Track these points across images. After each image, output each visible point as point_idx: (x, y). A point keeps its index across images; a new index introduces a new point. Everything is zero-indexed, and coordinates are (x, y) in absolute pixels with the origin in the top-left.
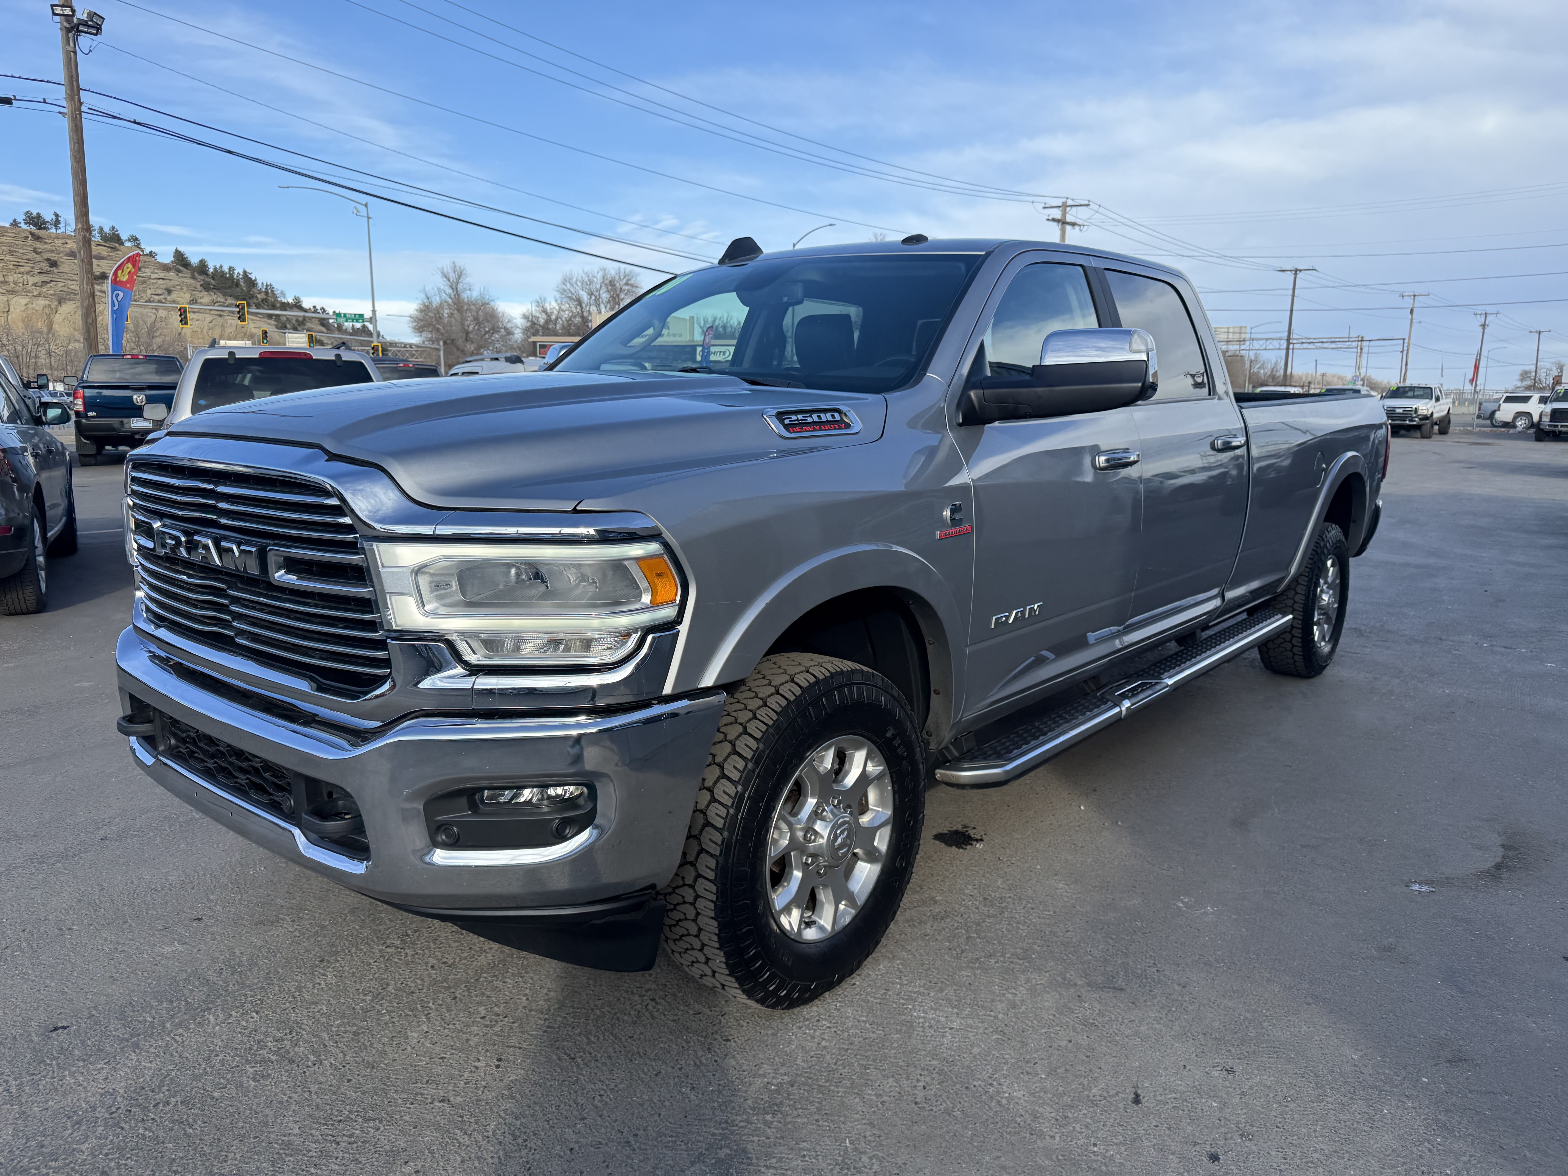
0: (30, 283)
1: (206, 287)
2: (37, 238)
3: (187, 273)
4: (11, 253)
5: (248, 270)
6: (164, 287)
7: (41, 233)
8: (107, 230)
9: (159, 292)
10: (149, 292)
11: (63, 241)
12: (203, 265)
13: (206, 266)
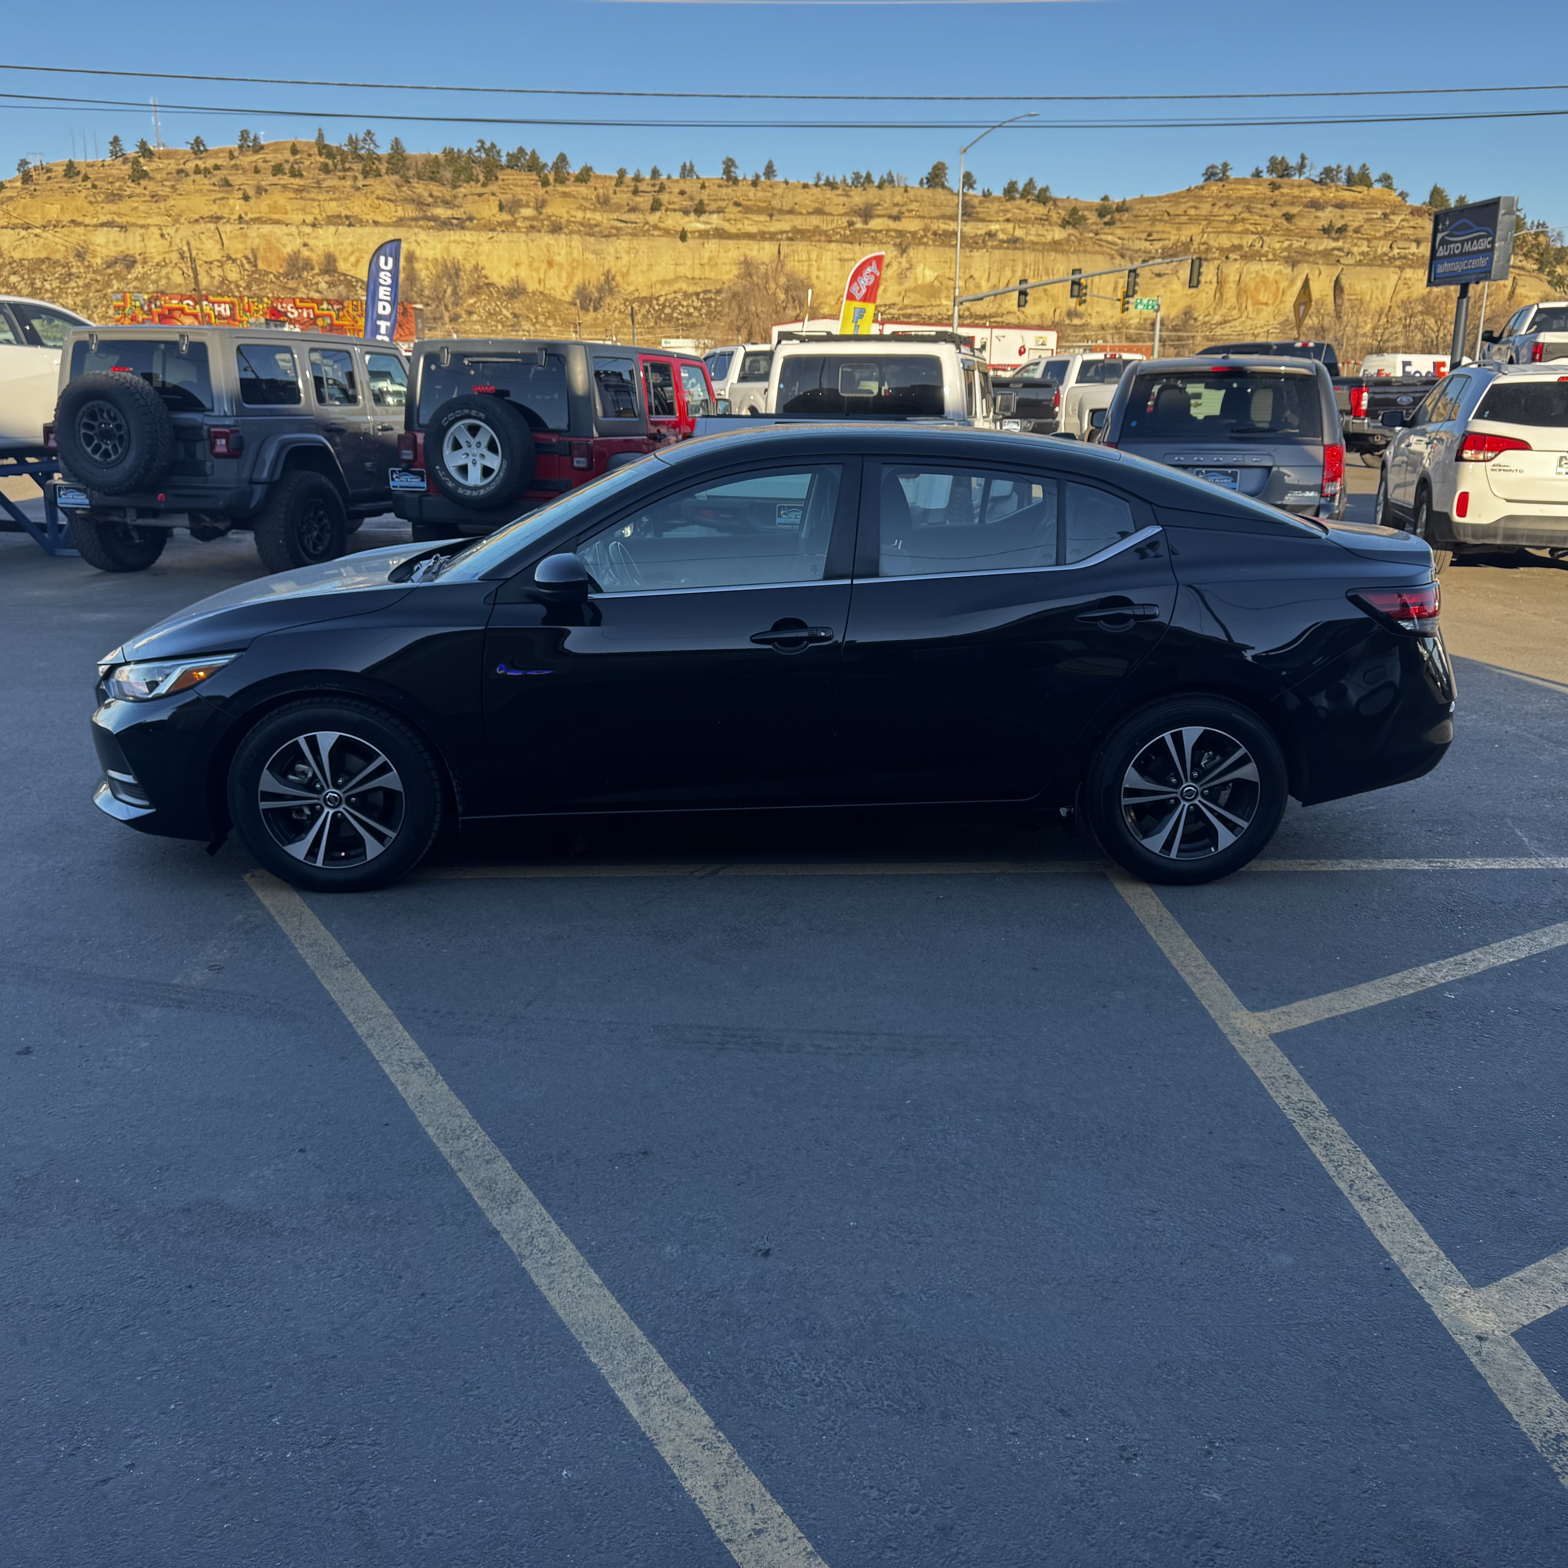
2: (1278, 189)
7: (1283, 181)
11: (1306, 189)
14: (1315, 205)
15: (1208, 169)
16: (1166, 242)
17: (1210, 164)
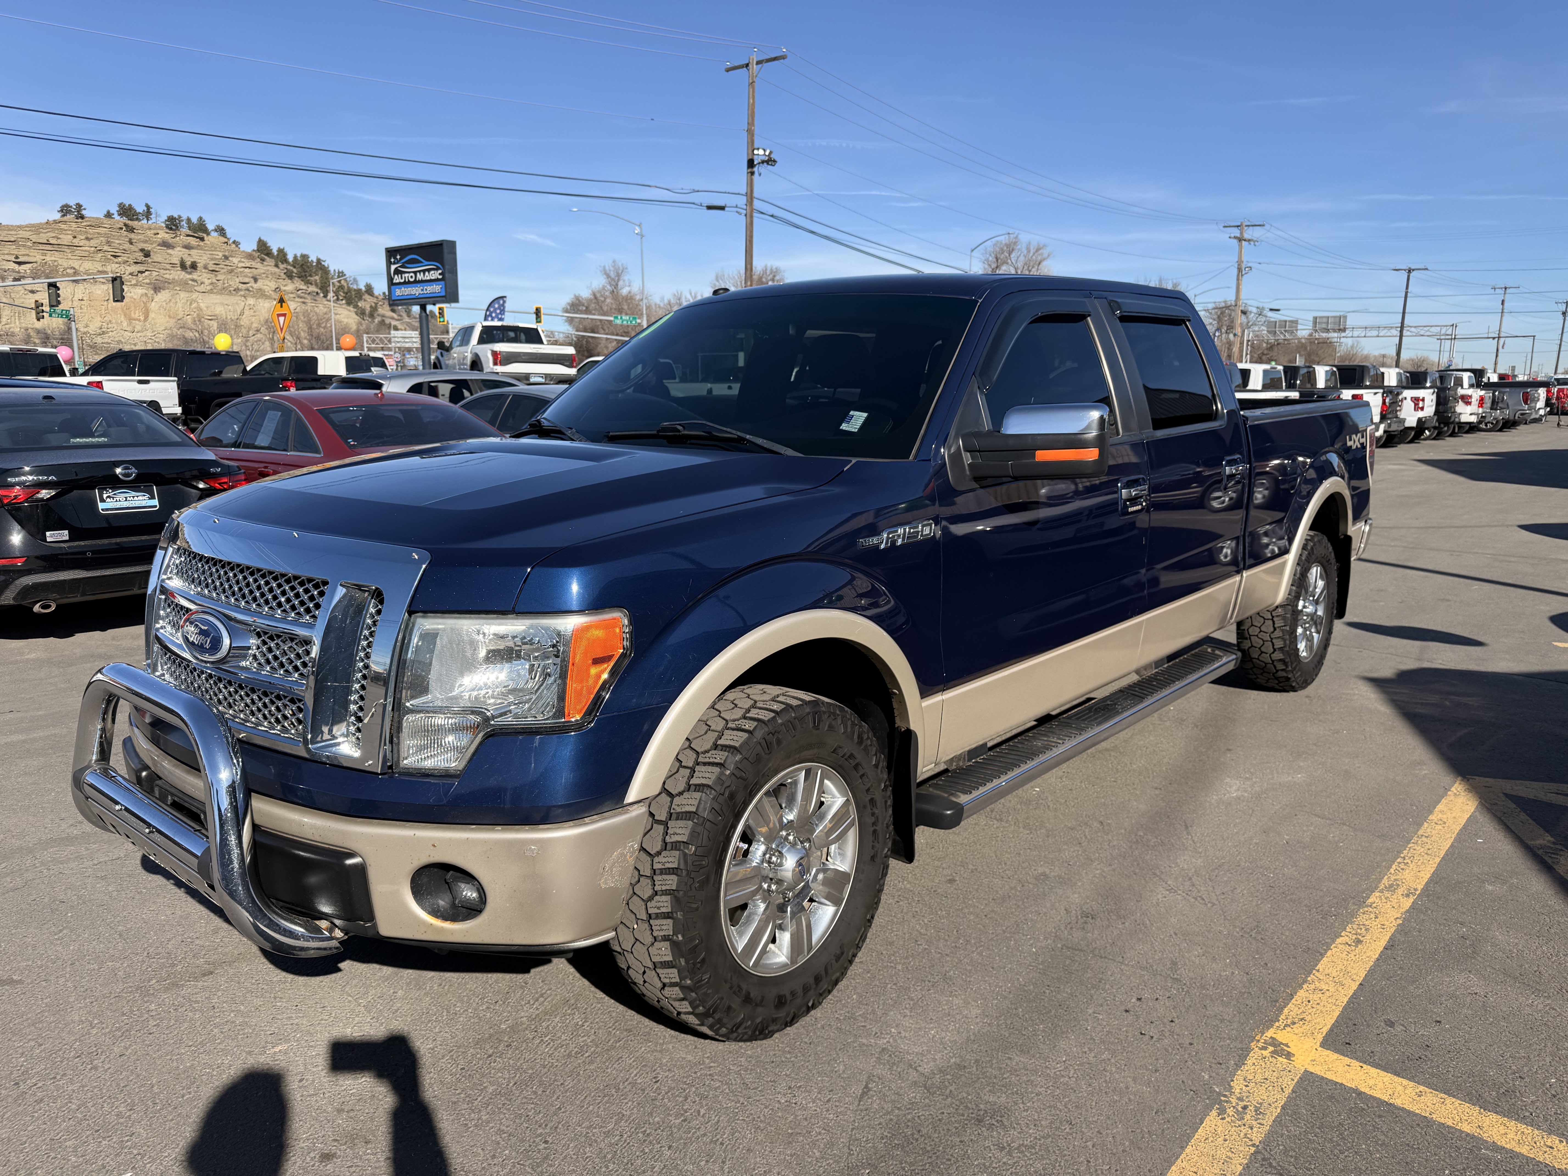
0: (127, 273)
1: (290, 276)
2: (131, 230)
3: (270, 262)
4: (108, 243)
5: (322, 258)
6: (250, 275)
7: (134, 224)
8: (194, 220)
9: (246, 280)
10: (237, 280)
11: (156, 232)
12: (282, 253)
13: (285, 255)
14: (165, 244)
15: (63, 207)
16: (35, 265)
17: (64, 203)
